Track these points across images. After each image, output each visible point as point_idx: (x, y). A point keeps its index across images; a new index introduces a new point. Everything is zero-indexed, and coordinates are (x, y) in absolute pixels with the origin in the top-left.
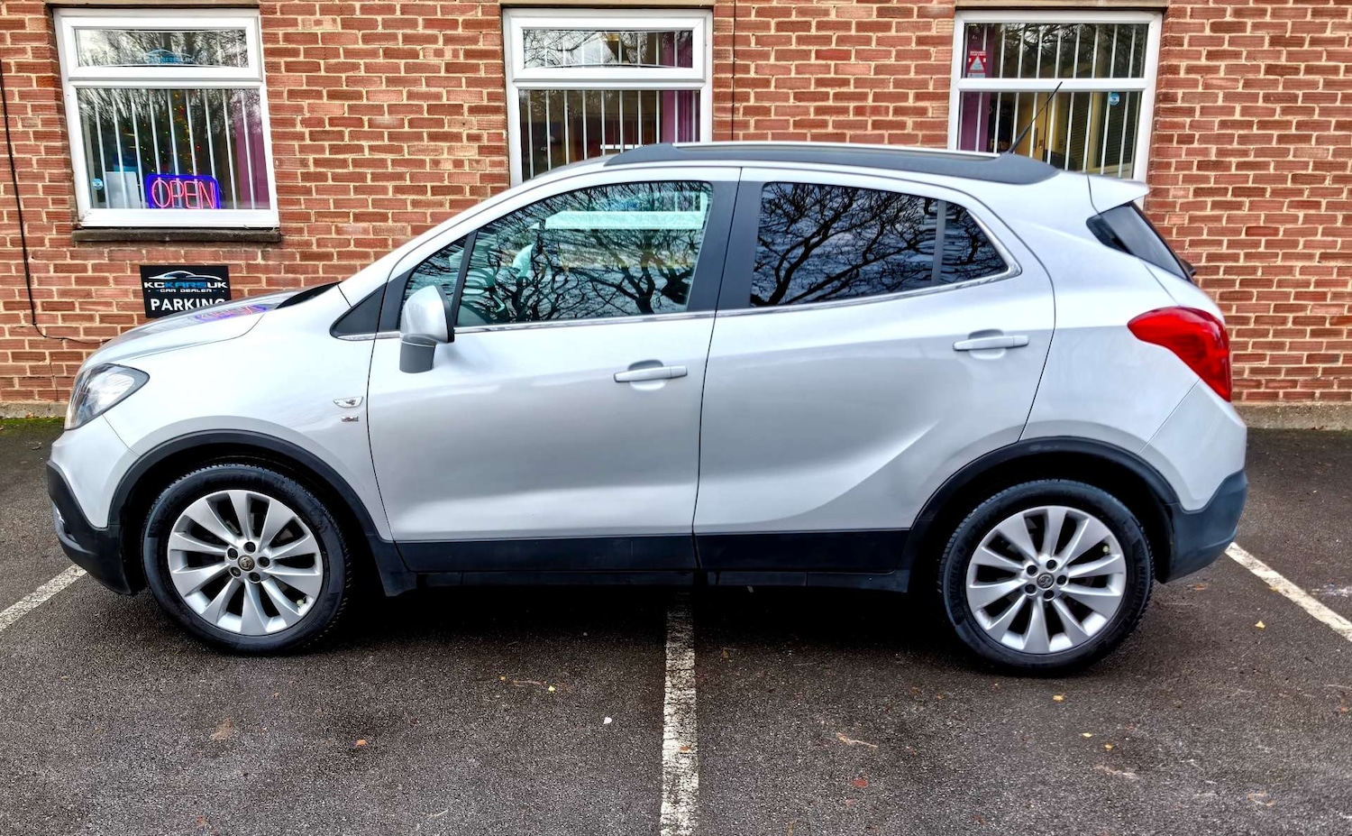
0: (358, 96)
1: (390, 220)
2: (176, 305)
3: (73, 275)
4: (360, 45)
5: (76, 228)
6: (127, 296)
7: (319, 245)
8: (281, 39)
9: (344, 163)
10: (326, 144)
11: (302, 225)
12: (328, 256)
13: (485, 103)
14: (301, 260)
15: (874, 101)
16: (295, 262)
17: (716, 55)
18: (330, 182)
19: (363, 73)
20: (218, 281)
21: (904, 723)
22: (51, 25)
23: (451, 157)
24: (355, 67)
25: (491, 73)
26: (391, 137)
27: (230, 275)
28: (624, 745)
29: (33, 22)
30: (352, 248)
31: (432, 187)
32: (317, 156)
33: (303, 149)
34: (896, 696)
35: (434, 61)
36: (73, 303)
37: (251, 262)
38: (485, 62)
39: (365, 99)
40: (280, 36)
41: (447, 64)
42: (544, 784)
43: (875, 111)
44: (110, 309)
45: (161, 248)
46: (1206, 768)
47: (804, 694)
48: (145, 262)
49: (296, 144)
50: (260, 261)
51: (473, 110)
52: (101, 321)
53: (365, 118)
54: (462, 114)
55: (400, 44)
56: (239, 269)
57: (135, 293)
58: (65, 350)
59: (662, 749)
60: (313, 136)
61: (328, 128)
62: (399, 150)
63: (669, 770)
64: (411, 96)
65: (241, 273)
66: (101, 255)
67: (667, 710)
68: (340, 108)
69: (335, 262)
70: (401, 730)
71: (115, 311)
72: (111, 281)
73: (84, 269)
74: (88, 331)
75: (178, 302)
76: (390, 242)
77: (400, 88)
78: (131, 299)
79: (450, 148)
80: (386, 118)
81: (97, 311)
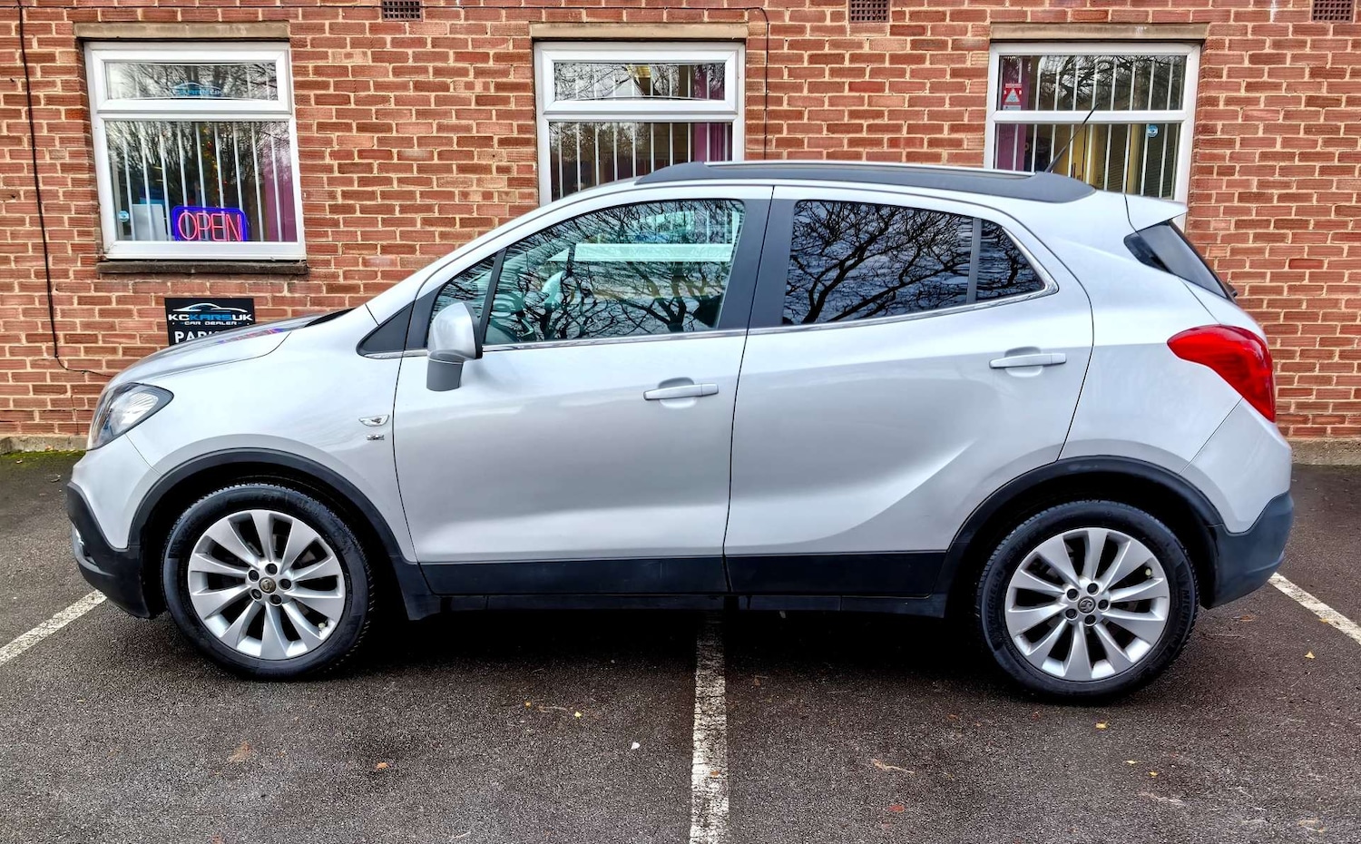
1: (418, 252)
3: (97, 308)
4: (391, 78)
5: (102, 260)
6: (151, 328)
7: (345, 278)
8: (311, 72)
9: (372, 195)
10: (355, 176)
11: (329, 257)
12: (354, 289)
13: (515, 135)
14: (327, 292)
15: (908, 133)
16: (322, 295)
17: (749, 87)
18: (358, 214)
19: (393, 106)
20: (243, 313)
21: (940, 749)
22: (81, 59)
23: (481, 189)
24: (385, 100)
25: (521, 106)
26: (420, 170)
27: (256, 307)
28: (652, 770)
29: (64, 56)
30: (379, 281)
31: (461, 219)
32: (345, 189)
33: (331, 181)
34: (934, 723)
35: (464, 93)
36: (96, 335)
37: (277, 295)
38: (515, 94)
39: (394, 132)
40: (310, 69)
41: (477, 97)
42: (569, 807)
43: (909, 142)
44: (133, 341)
45: (186, 280)
46: (1254, 795)
47: (838, 721)
48: (170, 294)
49: (325, 176)
50: (286, 293)
51: (503, 142)
52: (124, 354)
53: (395, 151)
54: (492, 146)
55: (431, 77)
56: (265, 302)
57: (159, 326)
58: (87, 383)
59: (691, 773)
60: (342, 169)
61: (357, 160)
62: (428, 182)
63: (699, 794)
64: (440, 128)
65: (266, 305)
66: (125, 287)
67: (697, 736)
68: (370, 141)
69: (362, 295)
70: (423, 752)
71: (138, 344)
72: (135, 313)
73: (108, 301)
74: (110, 364)
75: (202, 335)
77: (430, 121)
78: (155, 331)
79: (479, 180)
80: (415, 151)
81: (120, 344)
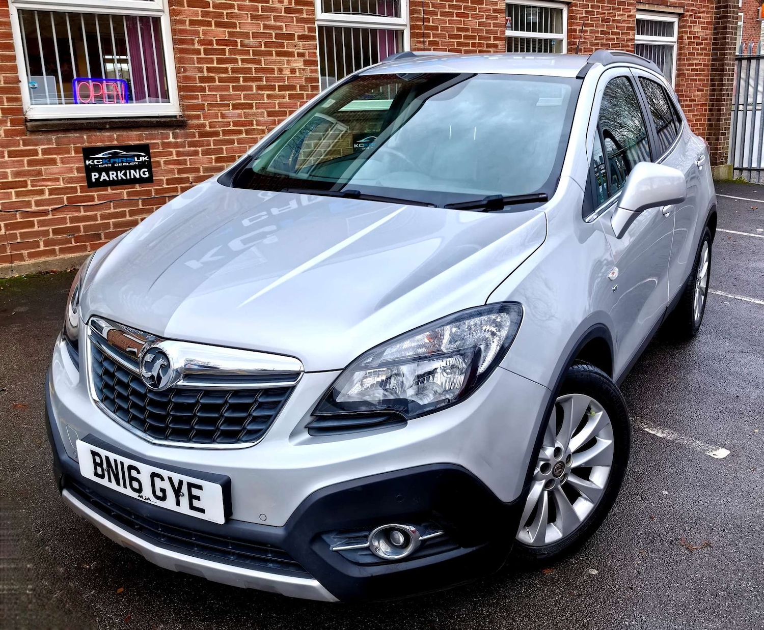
0: (233, 25)
1: (254, 108)
2: (111, 176)
3: (26, 159)
5: (26, 120)
6: (72, 172)
7: (210, 127)
9: (225, 70)
10: (215, 57)
11: (199, 113)
12: (216, 134)
13: (306, 33)
14: (199, 137)
16: (195, 139)
18: (217, 83)
19: (236, 11)
20: (142, 156)
23: (289, 67)
24: (231, 7)
25: (309, 15)
26: (255, 53)
27: (151, 151)
30: (231, 127)
31: (279, 86)
32: (209, 66)
33: (200, 60)
35: (278, 6)
36: (26, 182)
37: (166, 141)
38: (306, 8)
39: (238, 28)
41: (285, 8)
43: (479, 45)
44: (58, 183)
45: (98, 134)
48: (86, 145)
49: (195, 57)
50: (171, 139)
51: (301, 38)
52: (50, 194)
53: (239, 41)
54: (294, 40)
56: (157, 147)
57: (78, 170)
58: (19, 220)
60: (206, 52)
61: (215, 46)
62: (259, 62)
64: (266, 27)
65: (158, 148)
66: (49, 142)
68: (223, 33)
69: (221, 137)
71: (62, 185)
72: (58, 161)
73: (35, 153)
74: (38, 203)
75: (113, 174)
76: (255, 122)
77: (259, 22)
78: (76, 174)
79: (288, 61)
80: (251, 41)
81: (46, 186)
